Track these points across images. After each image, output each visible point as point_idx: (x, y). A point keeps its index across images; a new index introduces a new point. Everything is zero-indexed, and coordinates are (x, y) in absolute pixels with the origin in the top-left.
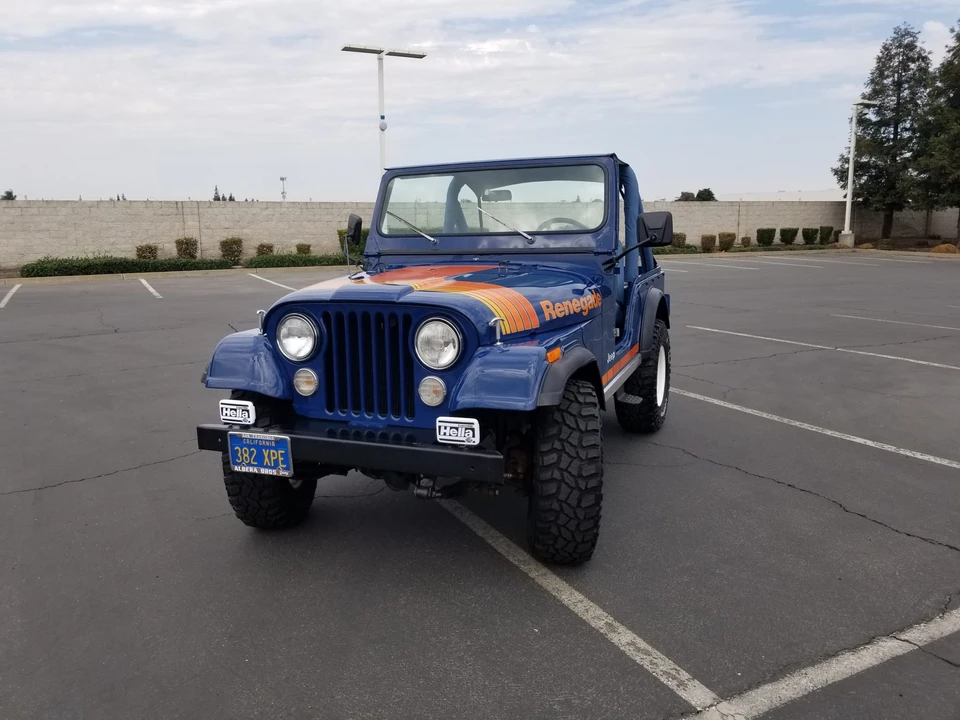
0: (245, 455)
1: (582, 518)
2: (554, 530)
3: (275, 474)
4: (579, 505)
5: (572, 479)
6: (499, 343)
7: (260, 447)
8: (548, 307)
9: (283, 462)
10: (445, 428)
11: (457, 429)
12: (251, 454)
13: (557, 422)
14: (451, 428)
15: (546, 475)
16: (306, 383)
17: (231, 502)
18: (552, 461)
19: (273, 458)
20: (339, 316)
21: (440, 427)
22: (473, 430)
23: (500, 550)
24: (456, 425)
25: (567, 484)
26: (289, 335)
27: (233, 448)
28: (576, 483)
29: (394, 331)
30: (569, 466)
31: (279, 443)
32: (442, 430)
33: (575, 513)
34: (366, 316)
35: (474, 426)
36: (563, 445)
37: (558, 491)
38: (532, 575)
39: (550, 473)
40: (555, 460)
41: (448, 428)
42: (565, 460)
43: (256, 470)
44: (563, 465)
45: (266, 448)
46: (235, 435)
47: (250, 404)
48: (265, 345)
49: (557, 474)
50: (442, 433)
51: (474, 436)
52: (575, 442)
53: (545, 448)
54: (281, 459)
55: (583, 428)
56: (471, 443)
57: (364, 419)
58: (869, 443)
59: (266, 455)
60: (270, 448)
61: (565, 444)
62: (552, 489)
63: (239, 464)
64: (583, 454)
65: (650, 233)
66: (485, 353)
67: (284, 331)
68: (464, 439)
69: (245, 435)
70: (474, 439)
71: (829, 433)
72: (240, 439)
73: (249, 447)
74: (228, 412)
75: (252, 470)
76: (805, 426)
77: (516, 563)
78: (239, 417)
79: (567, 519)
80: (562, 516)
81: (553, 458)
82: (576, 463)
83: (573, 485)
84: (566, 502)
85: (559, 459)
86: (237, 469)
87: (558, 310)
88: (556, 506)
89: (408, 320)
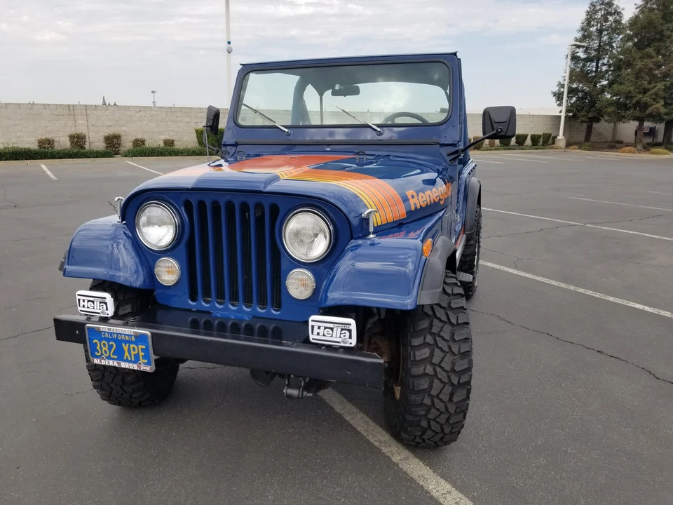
0: (104, 349)
1: (452, 412)
2: (424, 424)
3: (136, 368)
4: (450, 400)
5: (445, 374)
6: (371, 236)
7: (119, 341)
8: (413, 197)
9: (144, 357)
10: (319, 328)
11: (332, 329)
12: (110, 347)
13: (426, 314)
14: (325, 328)
15: (417, 370)
16: (168, 272)
17: (95, 387)
18: (424, 356)
19: (133, 353)
20: (202, 205)
21: (313, 327)
22: (350, 331)
23: (359, 429)
24: (331, 326)
25: (440, 380)
26: (150, 223)
27: (91, 340)
28: (449, 377)
29: (260, 221)
30: (442, 361)
31: (140, 339)
32: (316, 330)
33: (446, 408)
34: (230, 206)
35: (350, 327)
36: (435, 340)
37: (431, 387)
38: (396, 459)
39: (422, 368)
40: (427, 355)
41: (322, 328)
42: (438, 355)
43: (116, 364)
44: (436, 360)
45: (126, 342)
46: (93, 328)
47: (108, 297)
48: (125, 234)
49: (429, 370)
50: (315, 333)
51: (350, 337)
52: (447, 336)
53: (416, 342)
54: (141, 354)
55: (454, 321)
56: (348, 345)
57: (227, 309)
58: (647, 309)
59: (126, 349)
60: (130, 342)
61: (438, 338)
62: (424, 384)
63: (97, 357)
64: (455, 350)
65: (495, 126)
66: (358, 246)
67: (143, 219)
68: (339, 340)
69: (104, 328)
70: (350, 341)
71: (611, 299)
73: (108, 340)
74: (85, 303)
75: (111, 363)
76: (590, 293)
77: (376, 444)
78: (97, 308)
79: (438, 413)
80: (433, 410)
81: (425, 352)
82: (449, 358)
83: (446, 380)
84: (437, 396)
85: (432, 354)
86: (96, 361)
87: (421, 200)
88: (427, 401)
89: (275, 210)
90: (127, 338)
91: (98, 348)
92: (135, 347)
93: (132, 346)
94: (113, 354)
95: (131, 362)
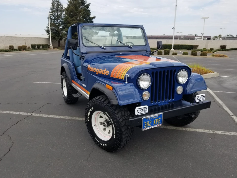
0: (147, 124)
9: (160, 122)
12: (150, 122)
19: (157, 121)
31: (159, 116)
43: (150, 128)
45: (155, 119)
54: (159, 121)
59: (155, 121)
72: (146, 119)
74: (139, 111)
75: (149, 128)
86: (144, 130)
90: (156, 117)
91: (146, 125)
92: (158, 119)
93: (157, 119)
94: (150, 125)
95: (156, 125)
